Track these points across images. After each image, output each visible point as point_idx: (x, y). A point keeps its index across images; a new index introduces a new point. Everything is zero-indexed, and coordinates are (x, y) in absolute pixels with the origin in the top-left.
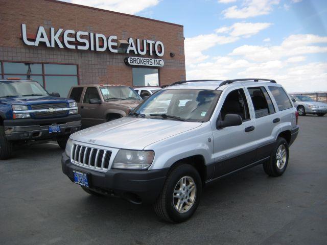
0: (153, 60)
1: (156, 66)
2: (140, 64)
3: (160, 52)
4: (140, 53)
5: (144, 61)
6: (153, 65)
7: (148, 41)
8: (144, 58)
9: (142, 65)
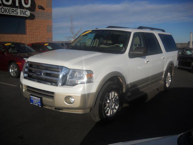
0: (19, 10)
1: (21, 15)
2: (4, 13)
3: (26, 4)
4: (5, 3)
5: (9, 11)
6: (19, 15)
8: (9, 8)
9: (6, 14)
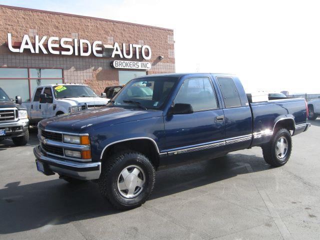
0: (140, 63)
1: (142, 68)
2: (126, 68)
3: (147, 56)
4: (126, 56)
5: (130, 65)
6: (140, 68)
7: (134, 46)
8: (130, 62)
9: (128, 68)
